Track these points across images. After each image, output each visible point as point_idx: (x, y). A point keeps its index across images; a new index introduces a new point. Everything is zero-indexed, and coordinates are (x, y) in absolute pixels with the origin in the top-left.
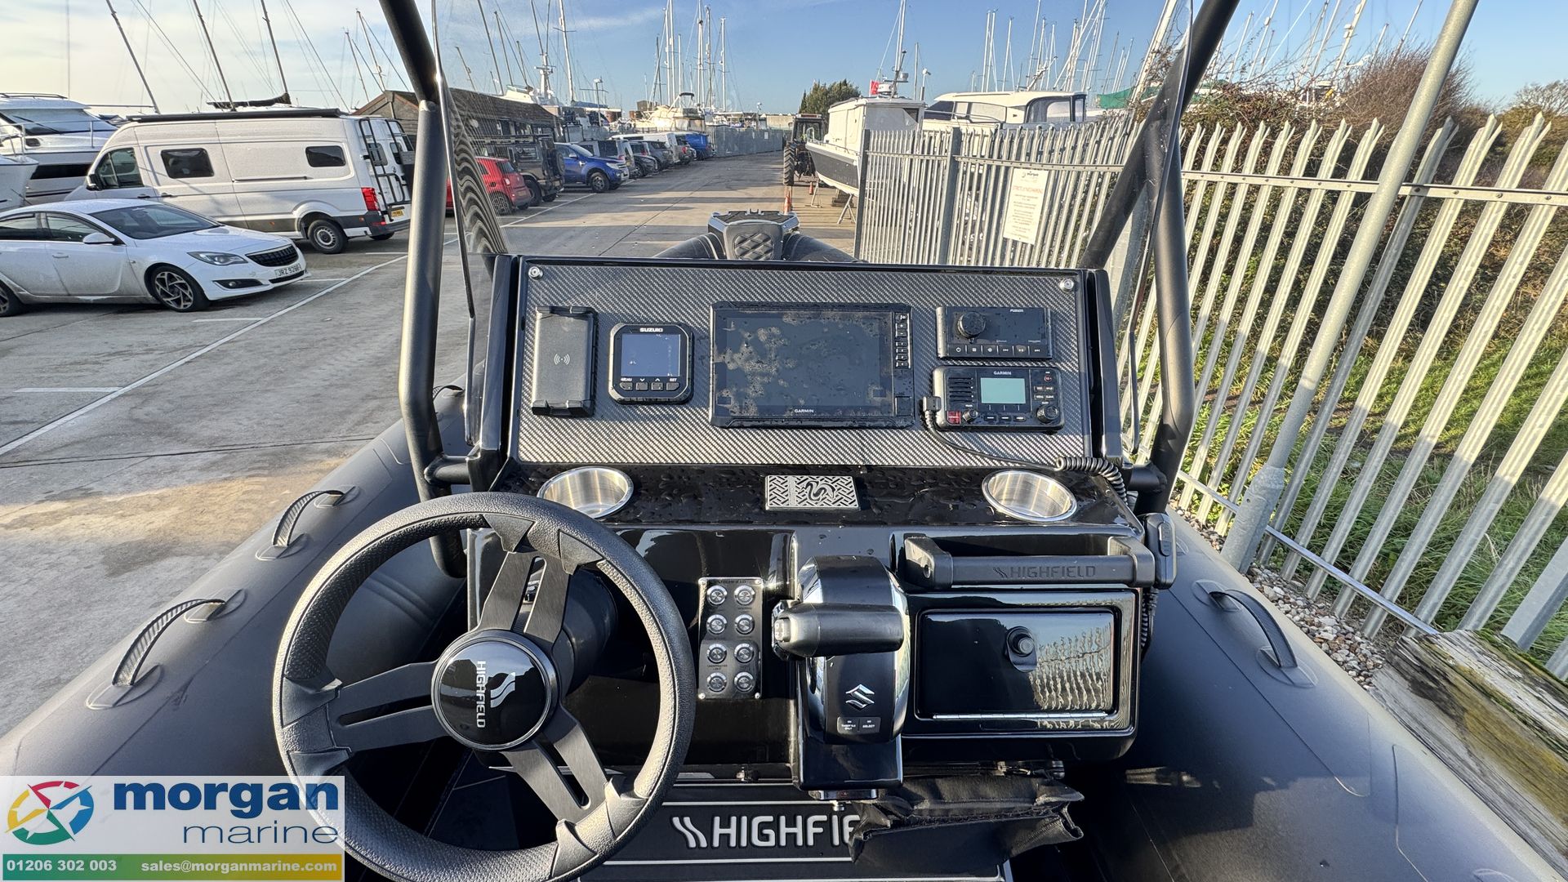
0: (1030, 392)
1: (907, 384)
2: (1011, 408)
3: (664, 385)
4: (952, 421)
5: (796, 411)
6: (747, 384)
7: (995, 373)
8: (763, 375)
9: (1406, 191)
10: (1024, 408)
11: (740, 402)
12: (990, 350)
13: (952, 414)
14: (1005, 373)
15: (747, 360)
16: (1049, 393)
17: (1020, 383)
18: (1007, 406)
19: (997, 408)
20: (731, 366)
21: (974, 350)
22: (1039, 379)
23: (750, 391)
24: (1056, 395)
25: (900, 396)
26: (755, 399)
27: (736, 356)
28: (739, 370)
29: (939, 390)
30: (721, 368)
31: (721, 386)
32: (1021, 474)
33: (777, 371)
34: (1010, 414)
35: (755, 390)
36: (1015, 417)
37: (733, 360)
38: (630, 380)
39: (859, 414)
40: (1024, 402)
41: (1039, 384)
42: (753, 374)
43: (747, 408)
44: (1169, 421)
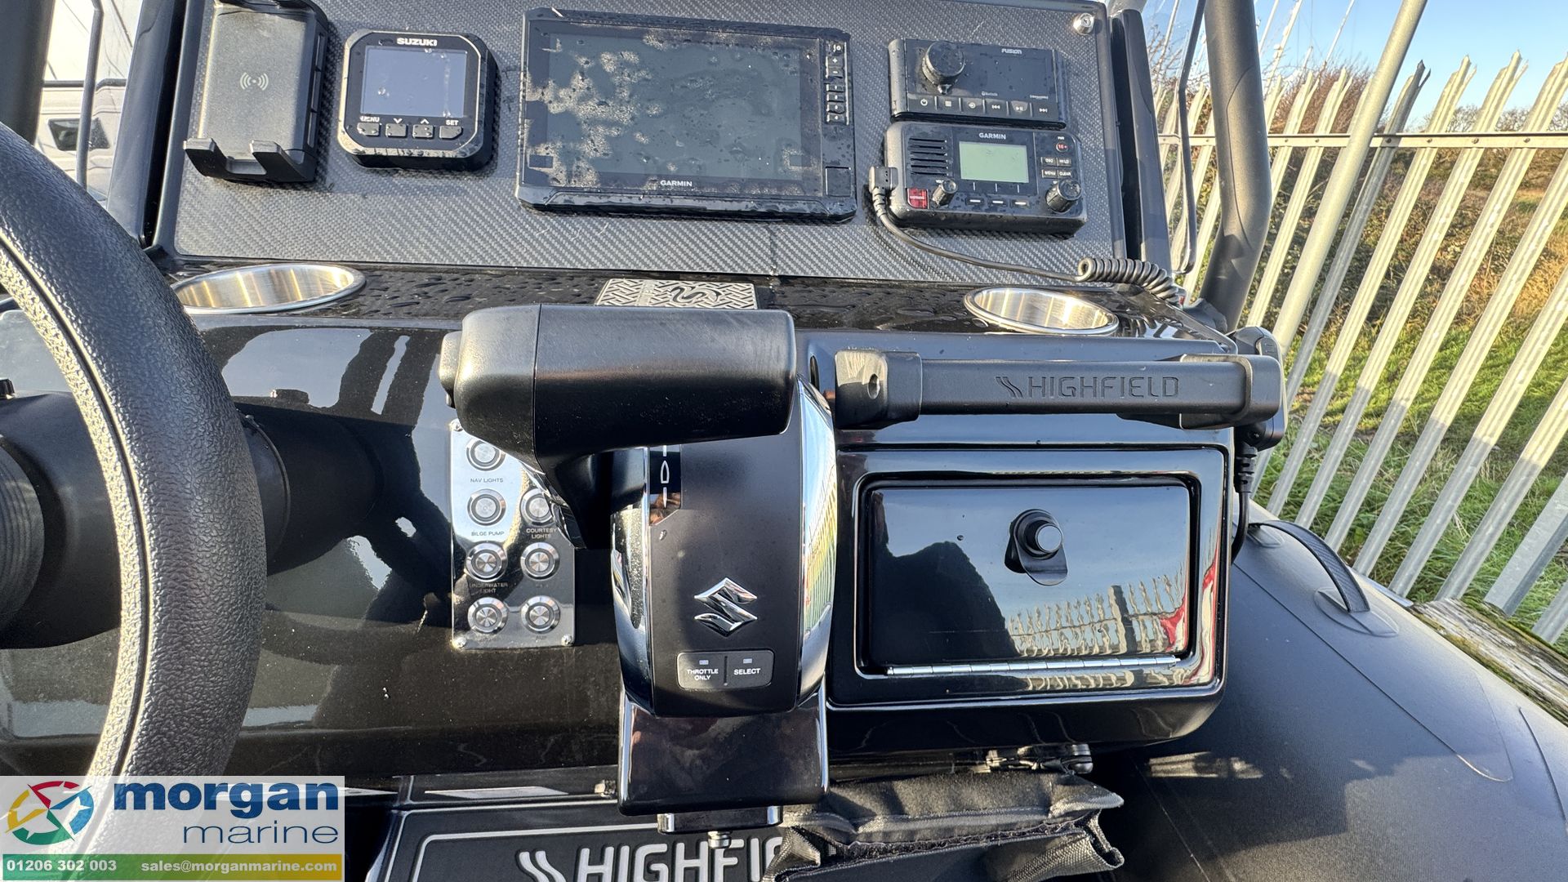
0: (1034, 166)
1: (844, 149)
2: (1007, 188)
3: (435, 131)
4: (915, 204)
5: (663, 183)
6: (580, 137)
7: (981, 135)
8: (608, 124)
9: (1377, 142)
10: (1026, 189)
11: (569, 165)
12: (972, 105)
13: (915, 194)
14: (996, 136)
15: (583, 99)
16: (1064, 168)
17: (1020, 153)
18: (1000, 184)
19: (985, 187)
20: (555, 109)
21: (948, 104)
22: (1048, 147)
23: (587, 148)
24: (1075, 172)
25: (833, 167)
26: (594, 162)
27: (562, 93)
28: (568, 115)
29: (894, 158)
30: (537, 111)
31: (536, 139)
32: (1024, 292)
33: (632, 119)
34: (1005, 196)
35: (595, 145)
36: (1014, 201)
37: (558, 99)
38: (374, 119)
39: (766, 191)
40: (1025, 180)
41: (1049, 154)
42: (593, 122)
43: (579, 175)
44: (1234, 229)
